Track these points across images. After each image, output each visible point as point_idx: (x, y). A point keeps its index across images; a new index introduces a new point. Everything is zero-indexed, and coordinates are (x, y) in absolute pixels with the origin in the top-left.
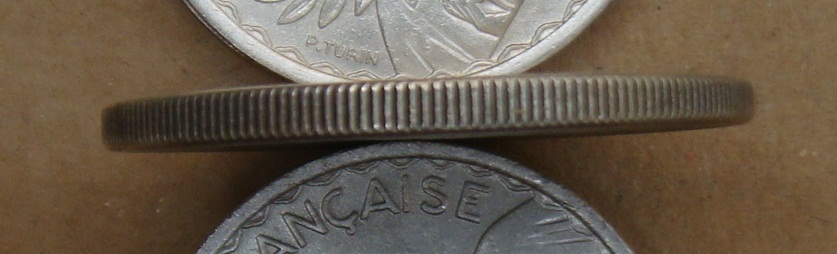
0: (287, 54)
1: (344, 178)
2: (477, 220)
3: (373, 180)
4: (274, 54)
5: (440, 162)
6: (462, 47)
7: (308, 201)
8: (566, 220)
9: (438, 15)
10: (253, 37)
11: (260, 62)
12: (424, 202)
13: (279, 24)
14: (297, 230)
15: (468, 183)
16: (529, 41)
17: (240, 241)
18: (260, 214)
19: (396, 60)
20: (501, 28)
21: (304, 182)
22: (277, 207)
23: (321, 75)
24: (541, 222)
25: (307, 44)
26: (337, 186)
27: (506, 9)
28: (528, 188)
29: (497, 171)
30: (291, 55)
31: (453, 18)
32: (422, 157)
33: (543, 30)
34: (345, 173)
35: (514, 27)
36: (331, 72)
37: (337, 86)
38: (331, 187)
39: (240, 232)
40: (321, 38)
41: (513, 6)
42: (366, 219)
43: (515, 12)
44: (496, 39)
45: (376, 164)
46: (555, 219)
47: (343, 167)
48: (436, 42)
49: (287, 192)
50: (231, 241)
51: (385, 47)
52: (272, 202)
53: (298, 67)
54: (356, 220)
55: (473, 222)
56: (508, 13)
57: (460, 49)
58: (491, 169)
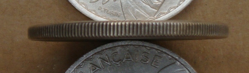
0: (92, 12)
1: (118, 49)
2: (158, 67)
3: (127, 51)
4: (88, 12)
5: (148, 48)
6: (146, 12)
7: (107, 55)
8: (185, 70)
9: (139, 3)
10: (82, 6)
11: (84, 14)
12: (142, 60)
13: (90, 2)
14: (102, 63)
15: (156, 55)
16: (166, 12)
17: (84, 65)
18: (91, 57)
19: (125, 15)
20: (158, 7)
21: (106, 49)
22: (97, 55)
23: (102, 18)
24: (177, 70)
25: (99, 9)
26: (116, 51)
27: (160, 2)
28: (174, 59)
29: (165, 53)
30: (93, 12)
31: (144, 4)
32: (143, 46)
33: (171, 9)
34: (119, 48)
35: (162, 7)
36: (105, 18)
37: (107, 22)
38: (114, 52)
39: (85, 62)
40: (103, 8)
41: (162, 1)
42: (124, 62)
43: (163, 3)
44: (156, 11)
45: (129, 46)
46: (181, 70)
47: (119, 46)
48: (138, 11)
49: (101, 51)
50: (82, 64)
51: (122, 11)
52: (95, 54)
53: (95, 16)
54: (121, 62)
55: (156, 67)
56: (161, 3)
57: (145, 13)
58: (163, 52)
